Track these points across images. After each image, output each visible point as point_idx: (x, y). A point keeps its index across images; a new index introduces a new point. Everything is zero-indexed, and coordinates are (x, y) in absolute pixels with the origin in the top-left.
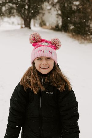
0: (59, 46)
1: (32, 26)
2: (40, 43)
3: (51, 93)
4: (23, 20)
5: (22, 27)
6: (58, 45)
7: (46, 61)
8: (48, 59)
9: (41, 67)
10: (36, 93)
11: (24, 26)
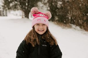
2: (38, 15)
3: (45, 46)
4: (24, 13)
5: (23, 17)
7: (42, 26)
9: (38, 30)
11: (24, 17)
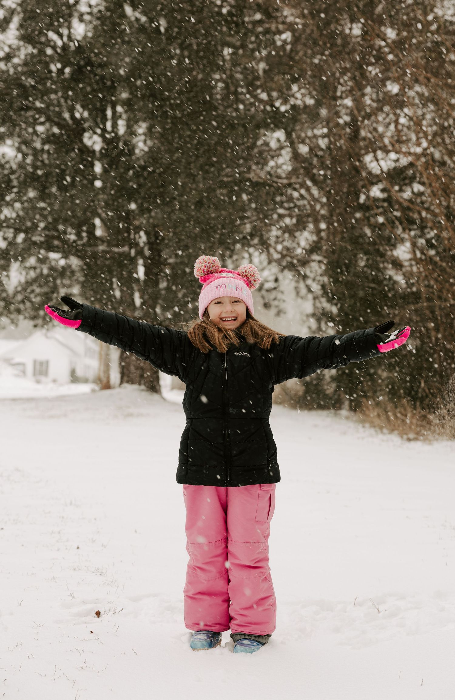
3: (244, 354)
7: (231, 305)
8: (236, 301)
9: (221, 319)
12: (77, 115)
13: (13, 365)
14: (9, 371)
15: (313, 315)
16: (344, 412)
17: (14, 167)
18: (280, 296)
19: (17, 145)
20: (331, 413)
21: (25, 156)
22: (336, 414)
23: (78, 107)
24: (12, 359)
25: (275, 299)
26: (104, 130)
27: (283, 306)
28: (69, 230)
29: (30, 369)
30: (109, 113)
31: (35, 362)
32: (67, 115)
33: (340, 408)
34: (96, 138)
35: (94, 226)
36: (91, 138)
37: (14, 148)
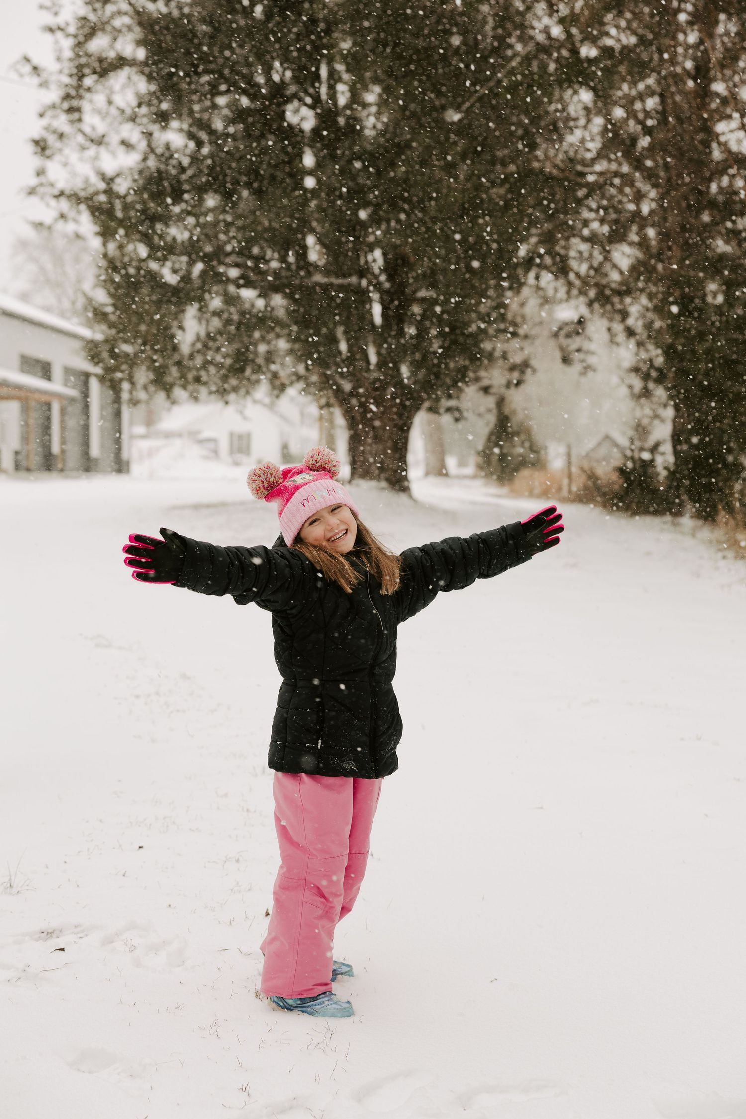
0: (334, 466)
1: (415, 473)
6: (330, 465)
8: (335, 509)
9: (328, 541)
10: (350, 591)
12: (276, 78)
13: (201, 442)
14: (197, 450)
15: (636, 370)
16: (687, 521)
17: (186, 161)
18: (586, 345)
19: (185, 126)
20: (665, 523)
21: (200, 144)
22: (675, 524)
23: (277, 64)
24: (199, 432)
25: (579, 350)
26: (317, 100)
27: (592, 360)
28: (269, 253)
29: (224, 445)
30: (324, 72)
31: (232, 435)
32: (261, 80)
33: (679, 514)
34: (305, 111)
35: (305, 248)
36: (297, 111)
37: (184, 134)
